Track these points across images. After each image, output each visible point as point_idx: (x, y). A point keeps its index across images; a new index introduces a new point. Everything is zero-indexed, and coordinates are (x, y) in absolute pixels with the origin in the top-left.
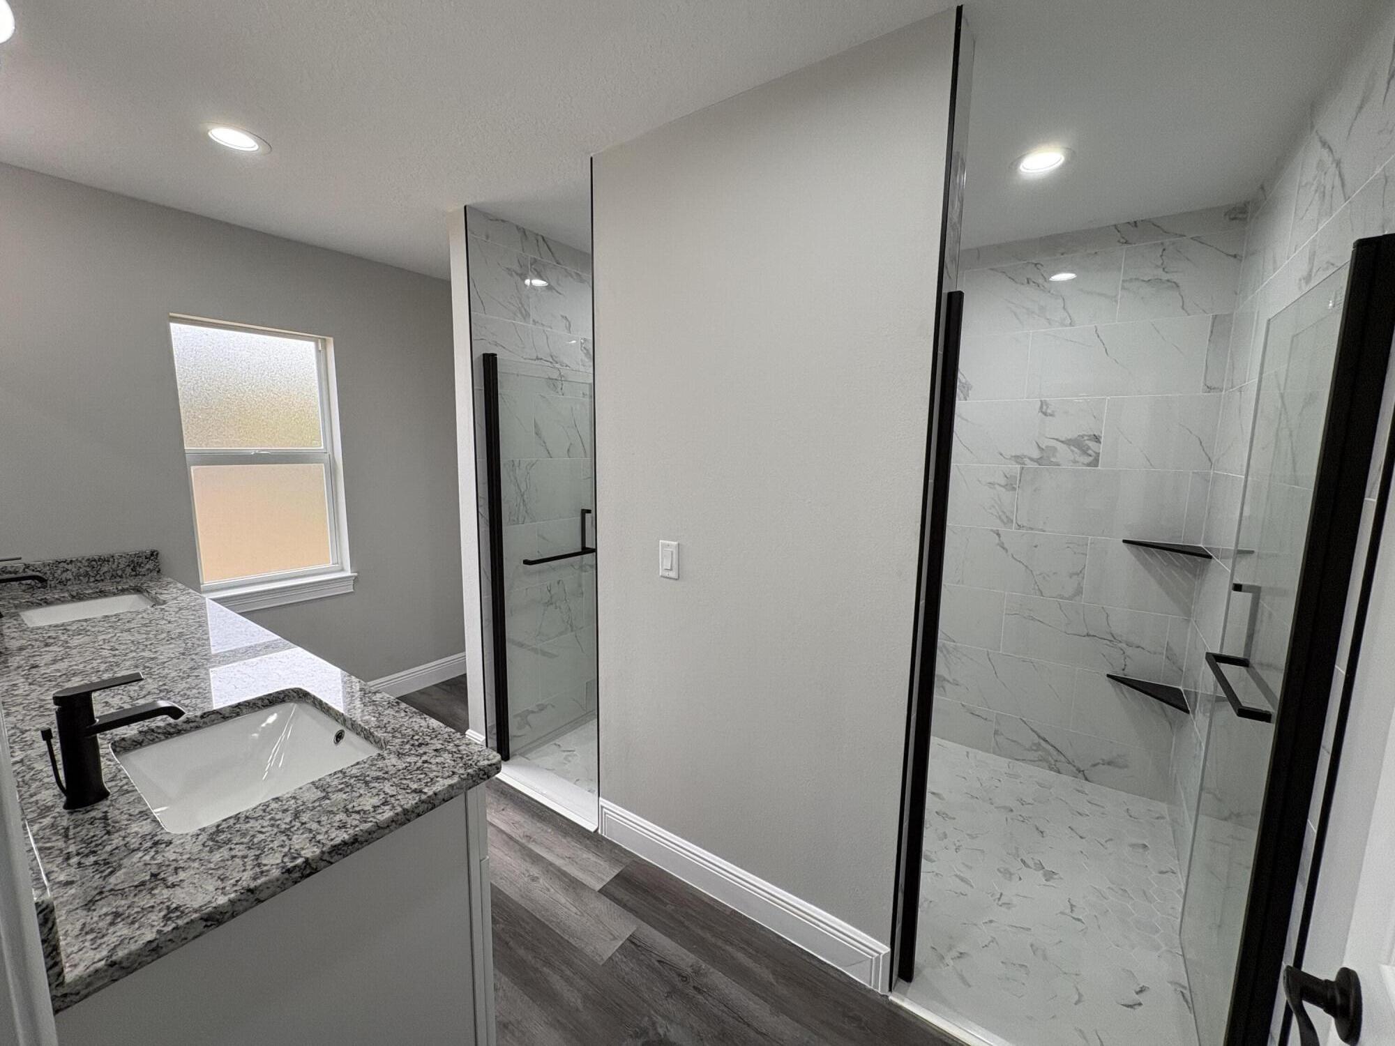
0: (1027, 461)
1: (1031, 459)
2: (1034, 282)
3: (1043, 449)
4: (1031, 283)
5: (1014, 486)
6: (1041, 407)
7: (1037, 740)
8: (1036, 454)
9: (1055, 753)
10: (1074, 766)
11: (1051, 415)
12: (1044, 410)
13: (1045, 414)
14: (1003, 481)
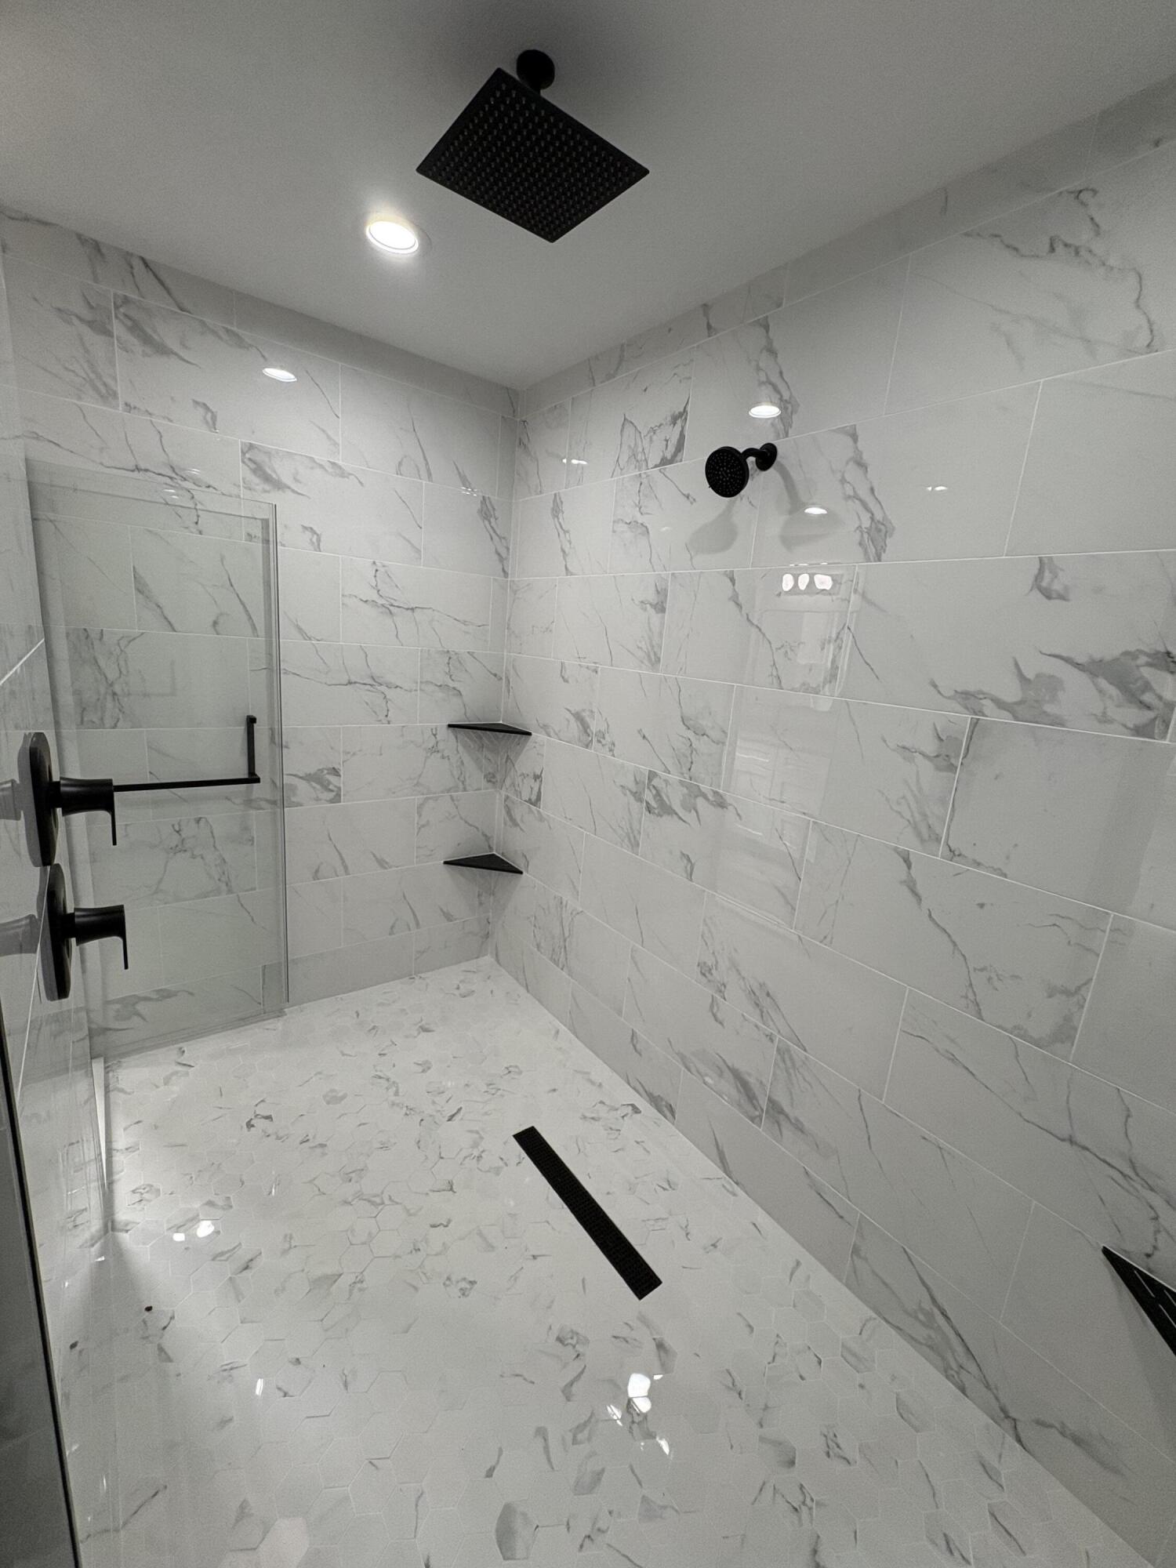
0: (988, 706)
1: (1000, 704)
2: (1066, 245)
3: (1029, 680)
4: (1060, 249)
5: (953, 761)
6: (1039, 577)
7: (927, 1305)
8: (1011, 692)
9: (960, 1349)
10: (997, 1399)
11: (1062, 597)
12: (1044, 584)
13: (1048, 594)
14: (930, 747)
